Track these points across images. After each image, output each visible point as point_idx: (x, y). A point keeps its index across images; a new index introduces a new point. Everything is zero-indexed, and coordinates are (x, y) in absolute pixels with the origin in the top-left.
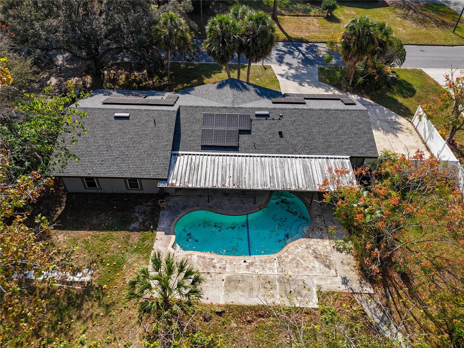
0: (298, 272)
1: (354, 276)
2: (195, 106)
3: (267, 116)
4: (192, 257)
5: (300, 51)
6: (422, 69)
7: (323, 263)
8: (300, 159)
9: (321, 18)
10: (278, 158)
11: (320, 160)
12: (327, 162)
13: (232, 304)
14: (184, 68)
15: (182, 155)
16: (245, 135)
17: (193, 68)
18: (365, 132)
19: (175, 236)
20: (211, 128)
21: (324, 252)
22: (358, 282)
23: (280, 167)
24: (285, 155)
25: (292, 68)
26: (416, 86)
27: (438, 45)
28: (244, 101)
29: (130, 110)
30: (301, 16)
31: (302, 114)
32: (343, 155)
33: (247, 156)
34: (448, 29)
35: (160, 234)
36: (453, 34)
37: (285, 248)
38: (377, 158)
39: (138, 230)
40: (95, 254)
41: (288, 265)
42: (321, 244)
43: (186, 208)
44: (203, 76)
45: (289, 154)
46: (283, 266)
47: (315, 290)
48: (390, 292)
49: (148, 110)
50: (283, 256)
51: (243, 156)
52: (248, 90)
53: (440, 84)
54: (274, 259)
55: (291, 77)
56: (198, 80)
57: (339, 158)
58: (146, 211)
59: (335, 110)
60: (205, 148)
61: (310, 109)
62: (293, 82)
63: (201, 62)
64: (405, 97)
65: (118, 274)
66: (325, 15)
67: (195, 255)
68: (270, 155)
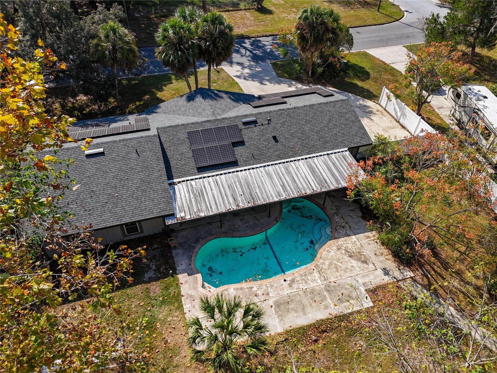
0: (340, 276)
1: (391, 264)
2: (174, 126)
3: (255, 122)
4: (228, 291)
5: (245, 48)
6: (365, 50)
7: (359, 259)
8: (302, 161)
9: (252, 10)
10: (280, 165)
11: (322, 157)
12: (329, 158)
13: (290, 328)
14: (127, 85)
15: (179, 182)
16: (240, 147)
17: (138, 83)
18: (353, 122)
19: (200, 275)
20: (201, 146)
21: (355, 249)
22: (397, 269)
23: (286, 173)
24: (287, 160)
25: (245, 68)
26: (368, 68)
27: (370, 26)
28: (224, 111)
29: (102, 143)
30: (231, 11)
31: (288, 114)
32: (341, 148)
33: (249, 169)
34: (373, 8)
35: (182, 277)
36: (378, 13)
37: (318, 256)
38: (372, 144)
39: (157, 279)
40: (116, 321)
41: (328, 272)
42: (350, 242)
43: (200, 240)
44: (153, 90)
45: (290, 158)
46: (324, 274)
47: (363, 289)
48: (426, 270)
49: (124, 140)
50: (319, 264)
51: (245, 170)
52: (221, 97)
53: (387, 63)
54: (312, 270)
55: (249, 78)
56: (150, 95)
57: (338, 152)
58: (155, 255)
59: (319, 104)
60: (201, 169)
61: (295, 108)
62: (253, 82)
63: (144, 75)
64: (363, 81)
65: (154, 335)
66: (255, 7)
67: (230, 288)
68: (272, 163)
